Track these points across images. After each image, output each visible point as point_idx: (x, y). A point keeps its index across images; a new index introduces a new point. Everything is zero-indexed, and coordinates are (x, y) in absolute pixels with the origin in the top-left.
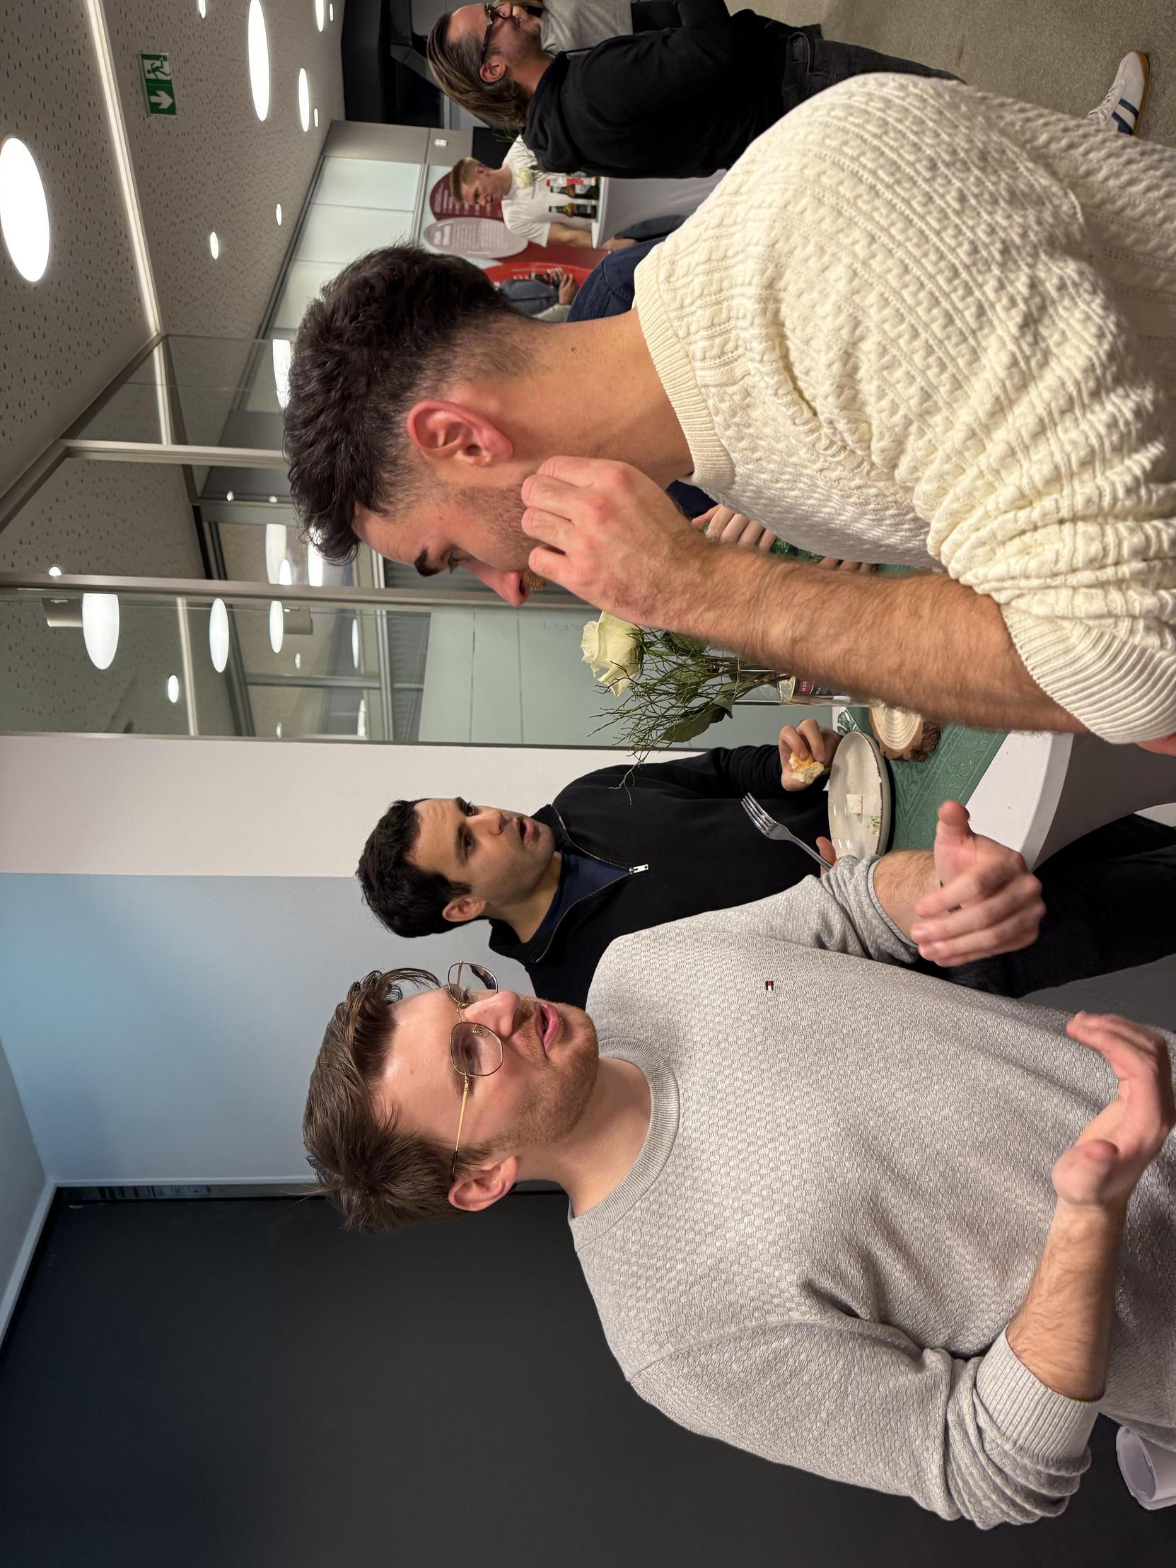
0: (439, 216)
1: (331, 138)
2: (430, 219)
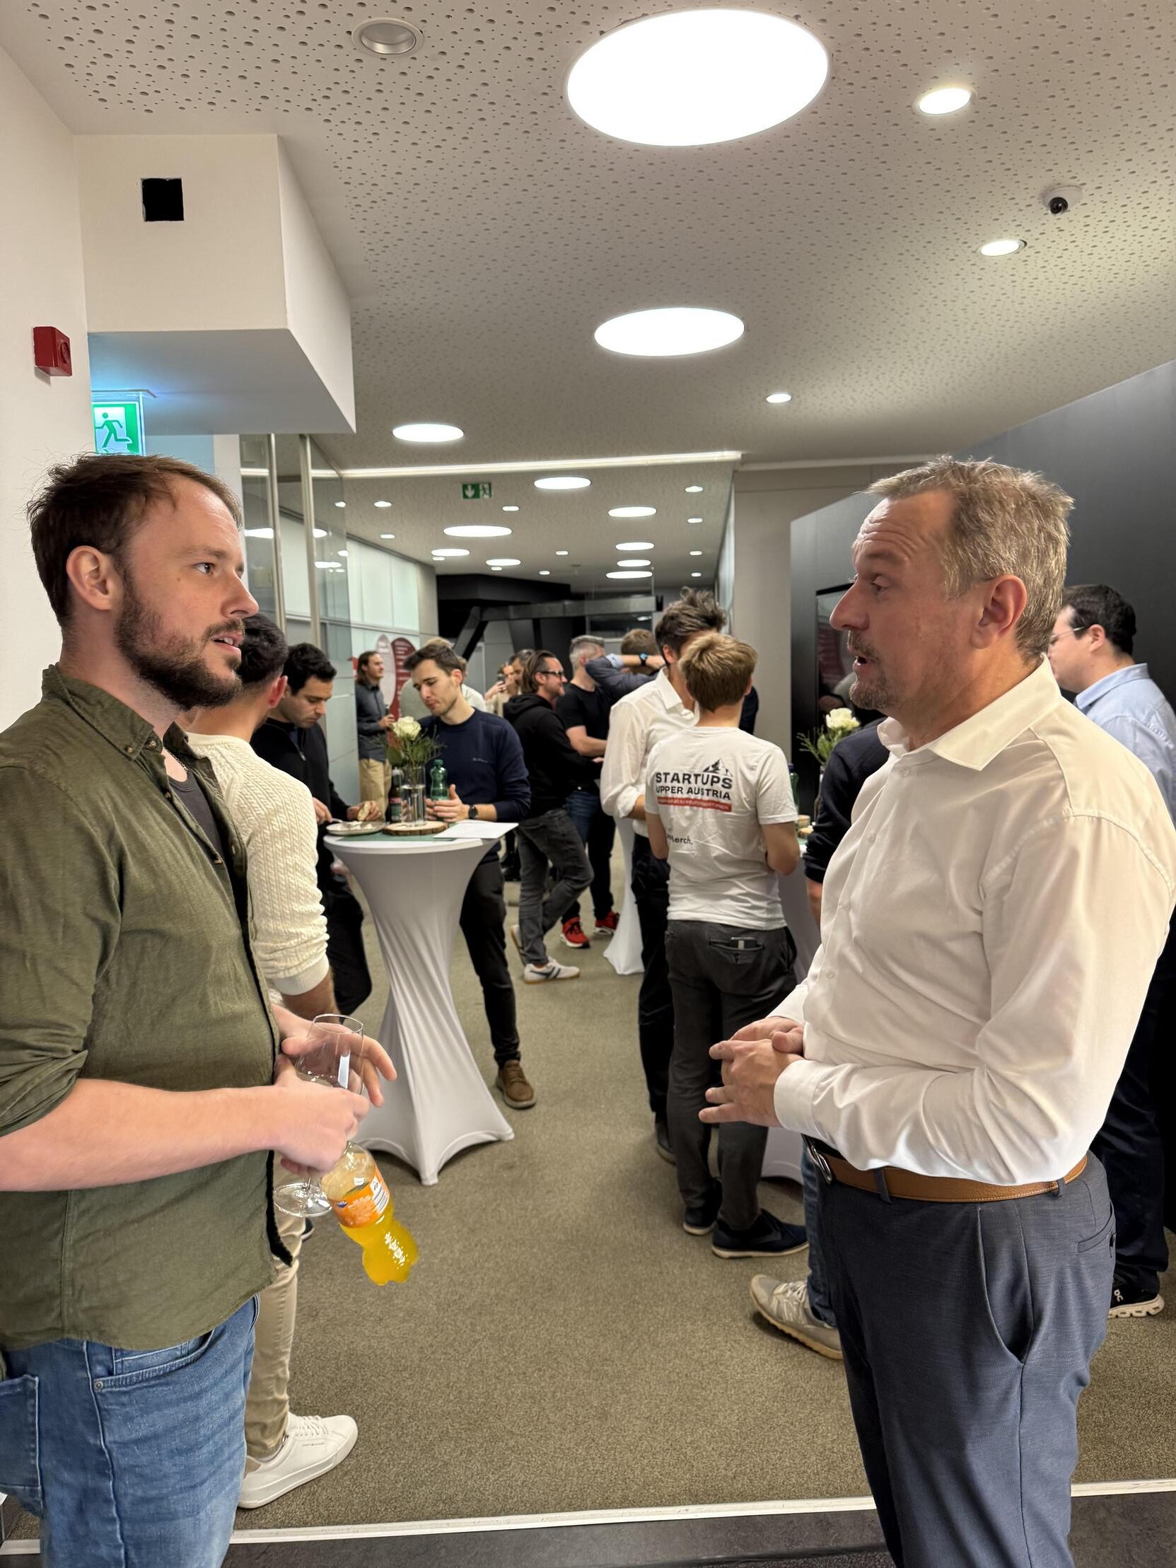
0: (393, 645)
1: (426, 567)
2: (391, 638)
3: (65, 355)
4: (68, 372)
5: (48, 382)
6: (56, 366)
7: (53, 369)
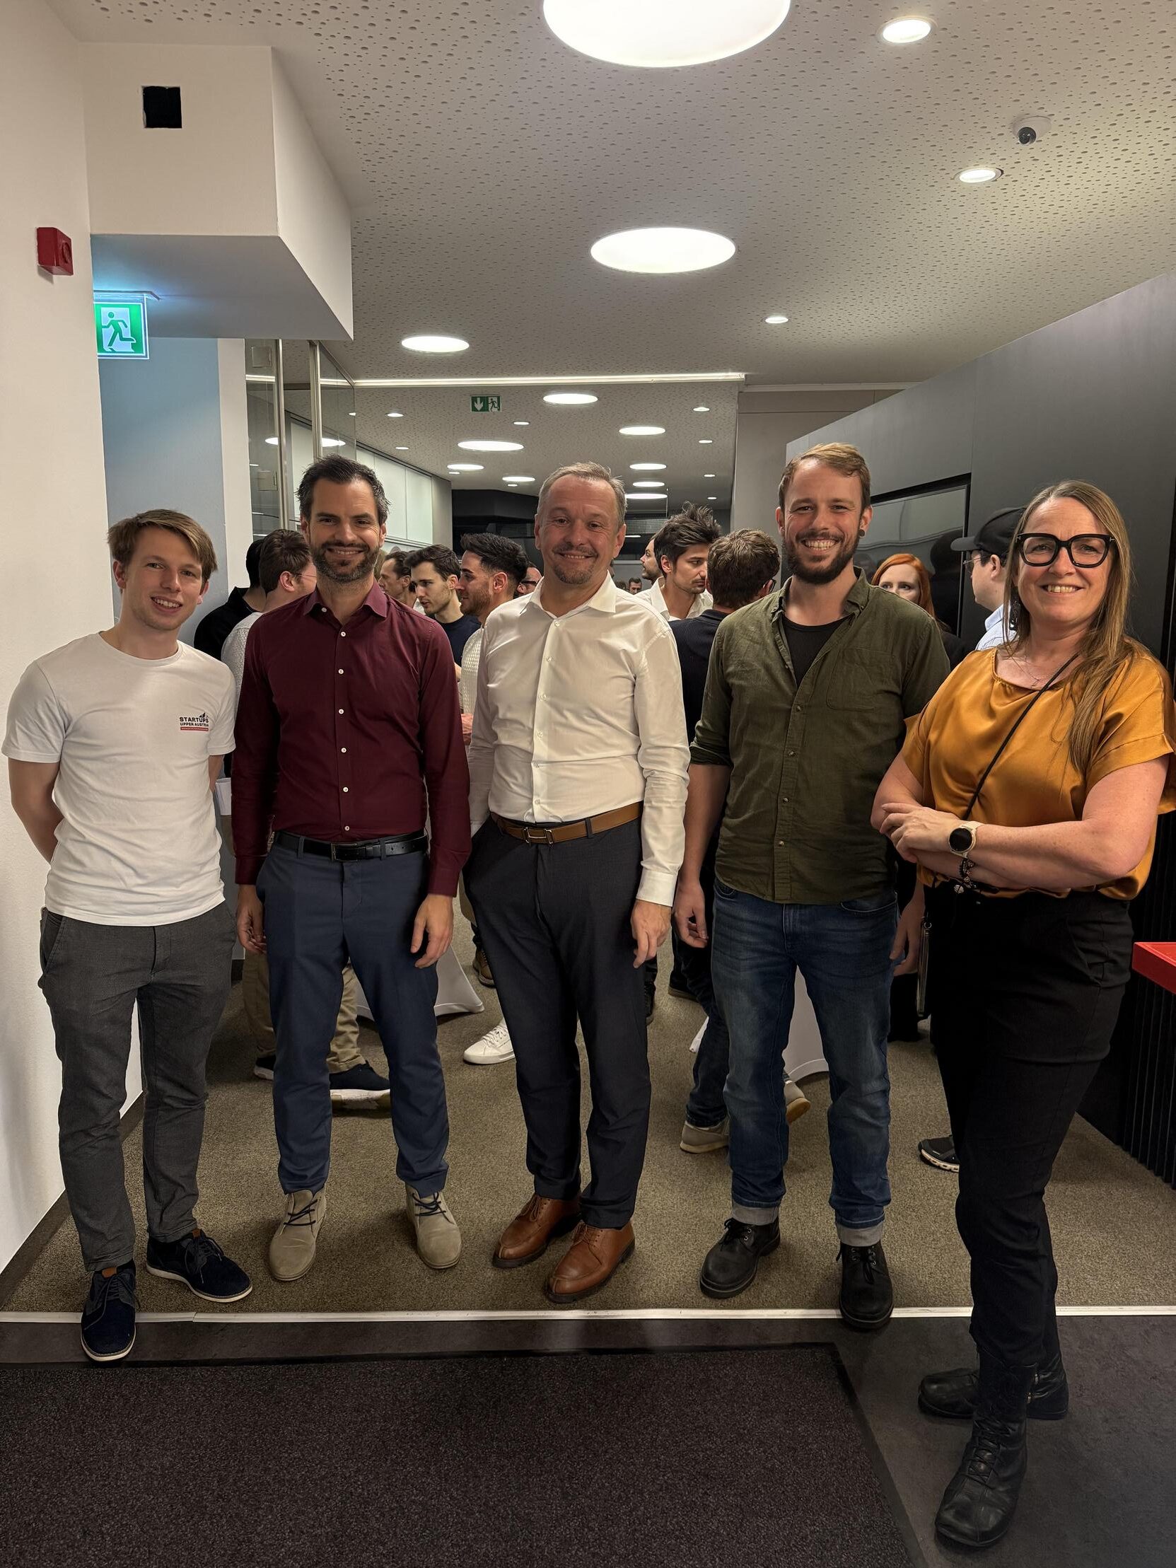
1: (442, 482)
3: (66, 255)
4: (70, 272)
5: (51, 280)
6: (58, 265)
7: (55, 268)
